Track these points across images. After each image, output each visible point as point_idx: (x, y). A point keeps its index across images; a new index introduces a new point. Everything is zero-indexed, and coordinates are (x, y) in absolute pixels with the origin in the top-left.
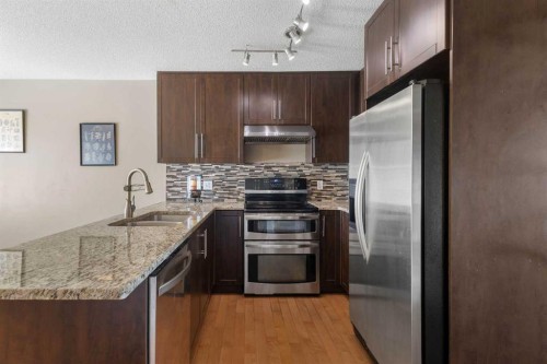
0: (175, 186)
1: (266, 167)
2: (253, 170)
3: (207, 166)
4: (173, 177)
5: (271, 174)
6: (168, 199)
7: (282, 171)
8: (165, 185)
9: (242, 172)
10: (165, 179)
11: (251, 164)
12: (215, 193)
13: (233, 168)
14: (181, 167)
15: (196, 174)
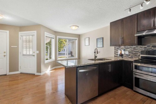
0: (117, 52)
1: (152, 46)
2: (146, 48)
3: (126, 47)
4: (116, 50)
6: (115, 56)
8: (114, 52)
9: (140, 48)
10: (114, 50)
11: (145, 45)
12: (129, 55)
13: (137, 47)
14: (118, 47)
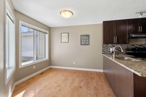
0: (104, 50)
3: (114, 45)
5: (134, 47)
6: (103, 53)
7: (137, 46)
10: (102, 48)
13: (122, 45)
14: (106, 45)
15: (111, 47)
